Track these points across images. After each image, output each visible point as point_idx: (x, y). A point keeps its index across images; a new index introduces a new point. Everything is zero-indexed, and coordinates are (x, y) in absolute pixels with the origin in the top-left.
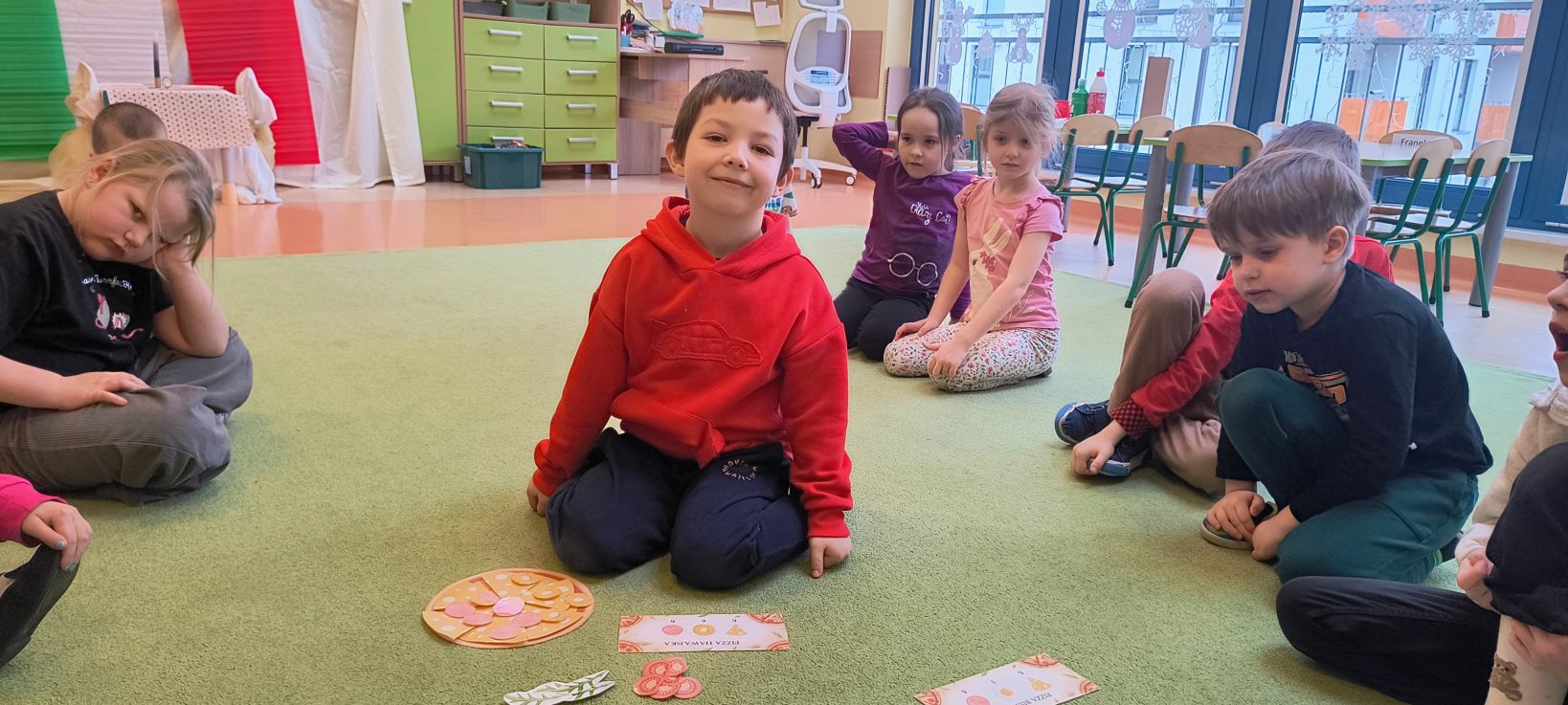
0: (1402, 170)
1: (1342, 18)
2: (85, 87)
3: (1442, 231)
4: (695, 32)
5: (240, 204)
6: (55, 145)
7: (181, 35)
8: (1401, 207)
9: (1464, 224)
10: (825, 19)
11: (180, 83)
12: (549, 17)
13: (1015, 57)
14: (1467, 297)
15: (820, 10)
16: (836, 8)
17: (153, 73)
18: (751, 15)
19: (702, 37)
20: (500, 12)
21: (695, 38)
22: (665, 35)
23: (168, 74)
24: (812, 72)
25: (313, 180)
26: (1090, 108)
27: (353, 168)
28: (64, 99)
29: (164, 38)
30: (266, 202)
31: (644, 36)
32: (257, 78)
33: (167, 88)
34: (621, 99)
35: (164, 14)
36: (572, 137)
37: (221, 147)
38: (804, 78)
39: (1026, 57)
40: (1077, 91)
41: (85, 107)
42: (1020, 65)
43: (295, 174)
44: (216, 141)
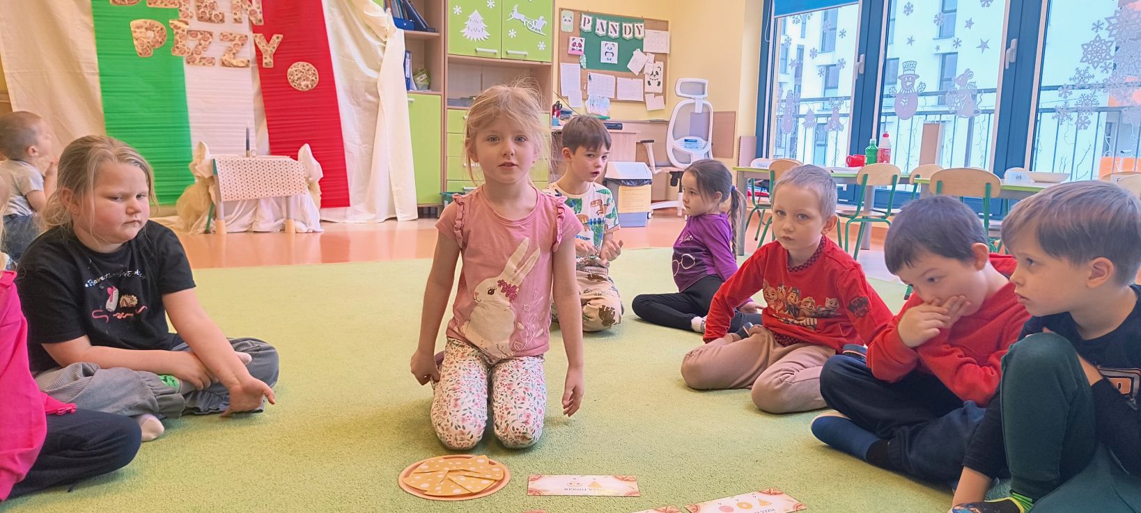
1: (1071, 94)
2: (201, 157)
4: (604, 114)
5: (296, 232)
6: (180, 195)
7: (265, 124)
10: (694, 104)
11: (263, 155)
13: (831, 127)
15: (691, 98)
16: (702, 96)
17: (245, 148)
18: (644, 103)
19: (609, 118)
23: (255, 148)
24: (686, 140)
25: (345, 217)
26: (879, 159)
27: (371, 209)
28: (188, 165)
29: (253, 125)
30: (314, 232)
32: (312, 151)
33: (253, 157)
35: (255, 110)
37: (286, 195)
38: (679, 144)
39: (839, 127)
40: (869, 148)
41: (202, 170)
42: (835, 132)
43: (334, 214)
44: (283, 192)
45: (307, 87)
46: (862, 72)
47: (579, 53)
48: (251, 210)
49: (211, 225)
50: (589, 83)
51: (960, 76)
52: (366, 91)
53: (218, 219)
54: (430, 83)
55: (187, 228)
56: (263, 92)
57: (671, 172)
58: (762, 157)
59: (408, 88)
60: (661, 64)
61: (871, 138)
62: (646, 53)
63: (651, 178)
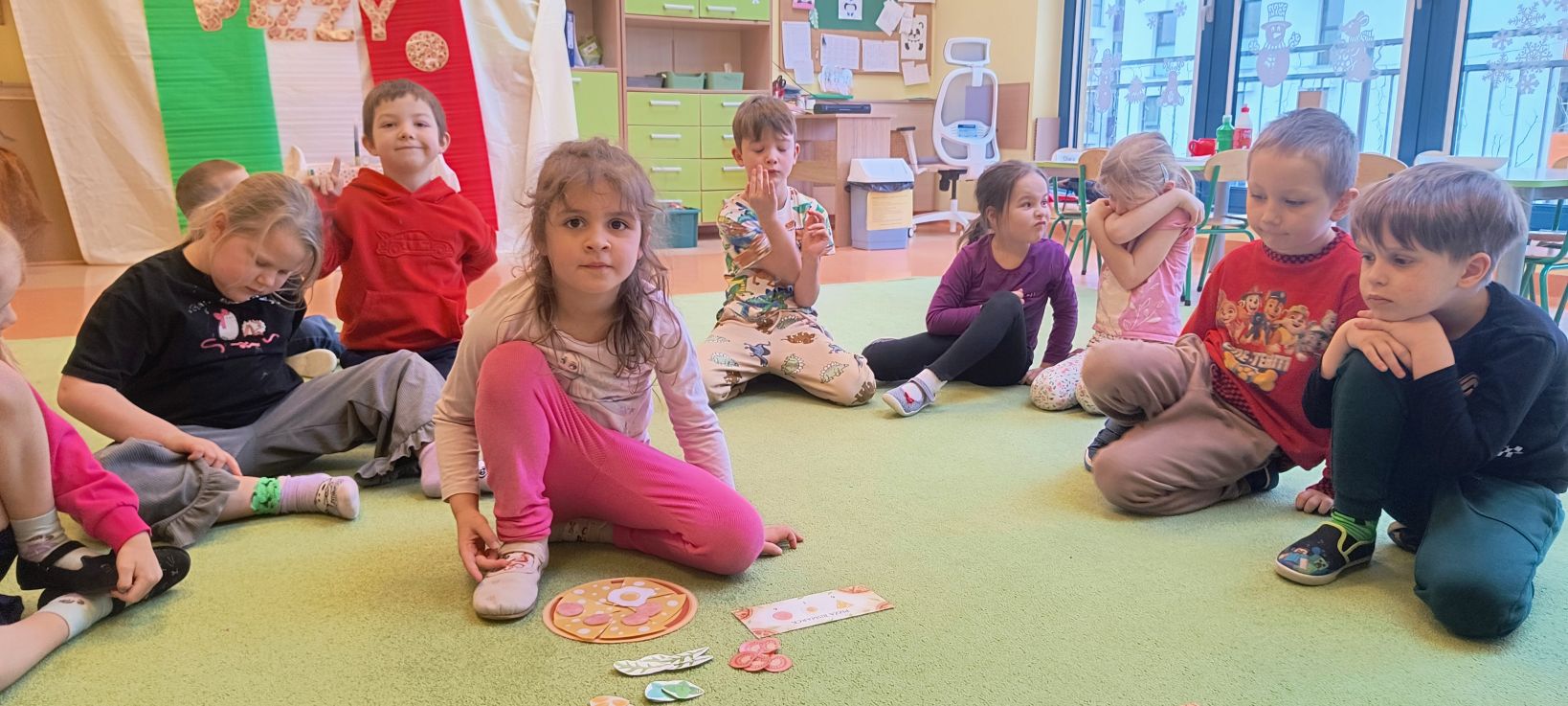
2: (295, 167)
4: (845, 92)
10: (970, 75)
12: (705, 86)
13: (1166, 100)
15: (965, 66)
16: (982, 63)
17: (354, 154)
18: (900, 74)
19: (852, 97)
20: (661, 85)
21: (845, 99)
22: (815, 97)
24: (960, 126)
26: (1236, 143)
38: (951, 132)
39: (1178, 100)
40: (1222, 128)
42: (1172, 108)
45: (434, 65)
46: (1210, 19)
47: (808, 6)
50: (822, 49)
51: (1350, 23)
52: (515, 69)
54: (602, 56)
56: (375, 75)
57: (940, 172)
58: (1067, 146)
59: (572, 63)
60: (923, 18)
61: (1224, 113)
62: (901, 4)
63: (913, 180)
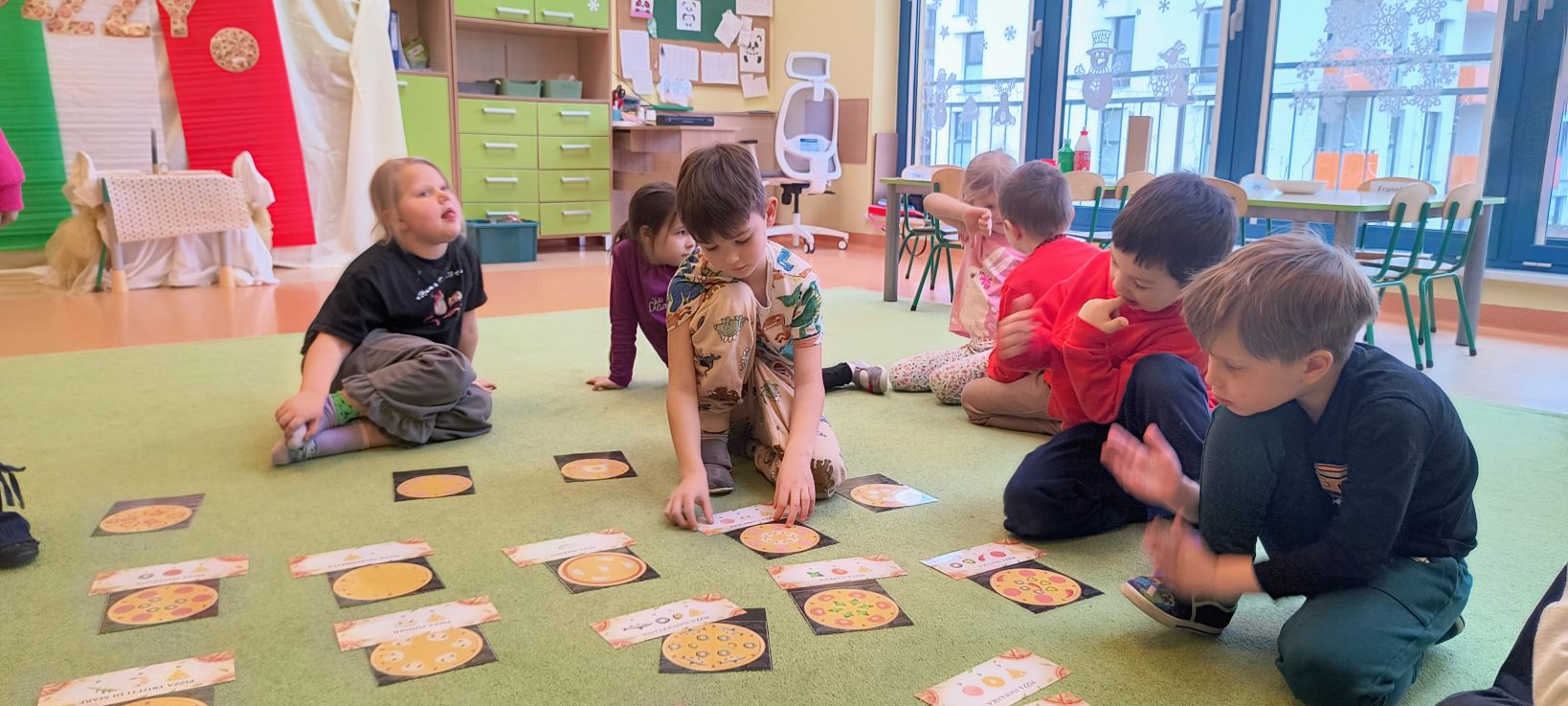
0: (1382, 215)
1: (1312, 73)
2: (82, 175)
3: (1425, 273)
4: (685, 105)
5: (237, 286)
6: (51, 234)
7: (178, 122)
8: (1385, 252)
9: (1446, 266)
10: (811, 90)
11: (177, 169)
12: (543, 94)
13: (998, 120)
14: (1453, 338)
15: (806, 80)
16: (824, 77)
17: (150, 160)
18: (739, 87)
19: (692, 109)
20: (494, 91)
21: (684, 110)
22: (655, 108)
23: (165, 160)
24: (802, 140)
25: (309, 260)
26: (1076, 165)
27: (349, 246)
28: (61, 188)
29: (161, 126)
30: (264, 284)
31: (635, 110)
32: (255, 162)
33: (164, 174)
34: (615, 173)
35: (161, 102)
36: (567, 210)
37: (218, 229)
38: (793, 145)
39: (1009, 119)
40: (1063, 150)
41: (83, 194)
42: (1004, 126)
43: (293, 255)
44: (214, 225)
45: (242, 65)
46: (1039, 44)
47: (646, 16)
48: (165, 253)
49: (104, 279)
50: (661, 58)
51: (1168, 51)
52: (333, 70)
53: (115, 270)
54: (429, 59)
55: (66, 284)
56: (174, 75)
57: (783, 185)
59: (397, 66)
62: (740, 16)
